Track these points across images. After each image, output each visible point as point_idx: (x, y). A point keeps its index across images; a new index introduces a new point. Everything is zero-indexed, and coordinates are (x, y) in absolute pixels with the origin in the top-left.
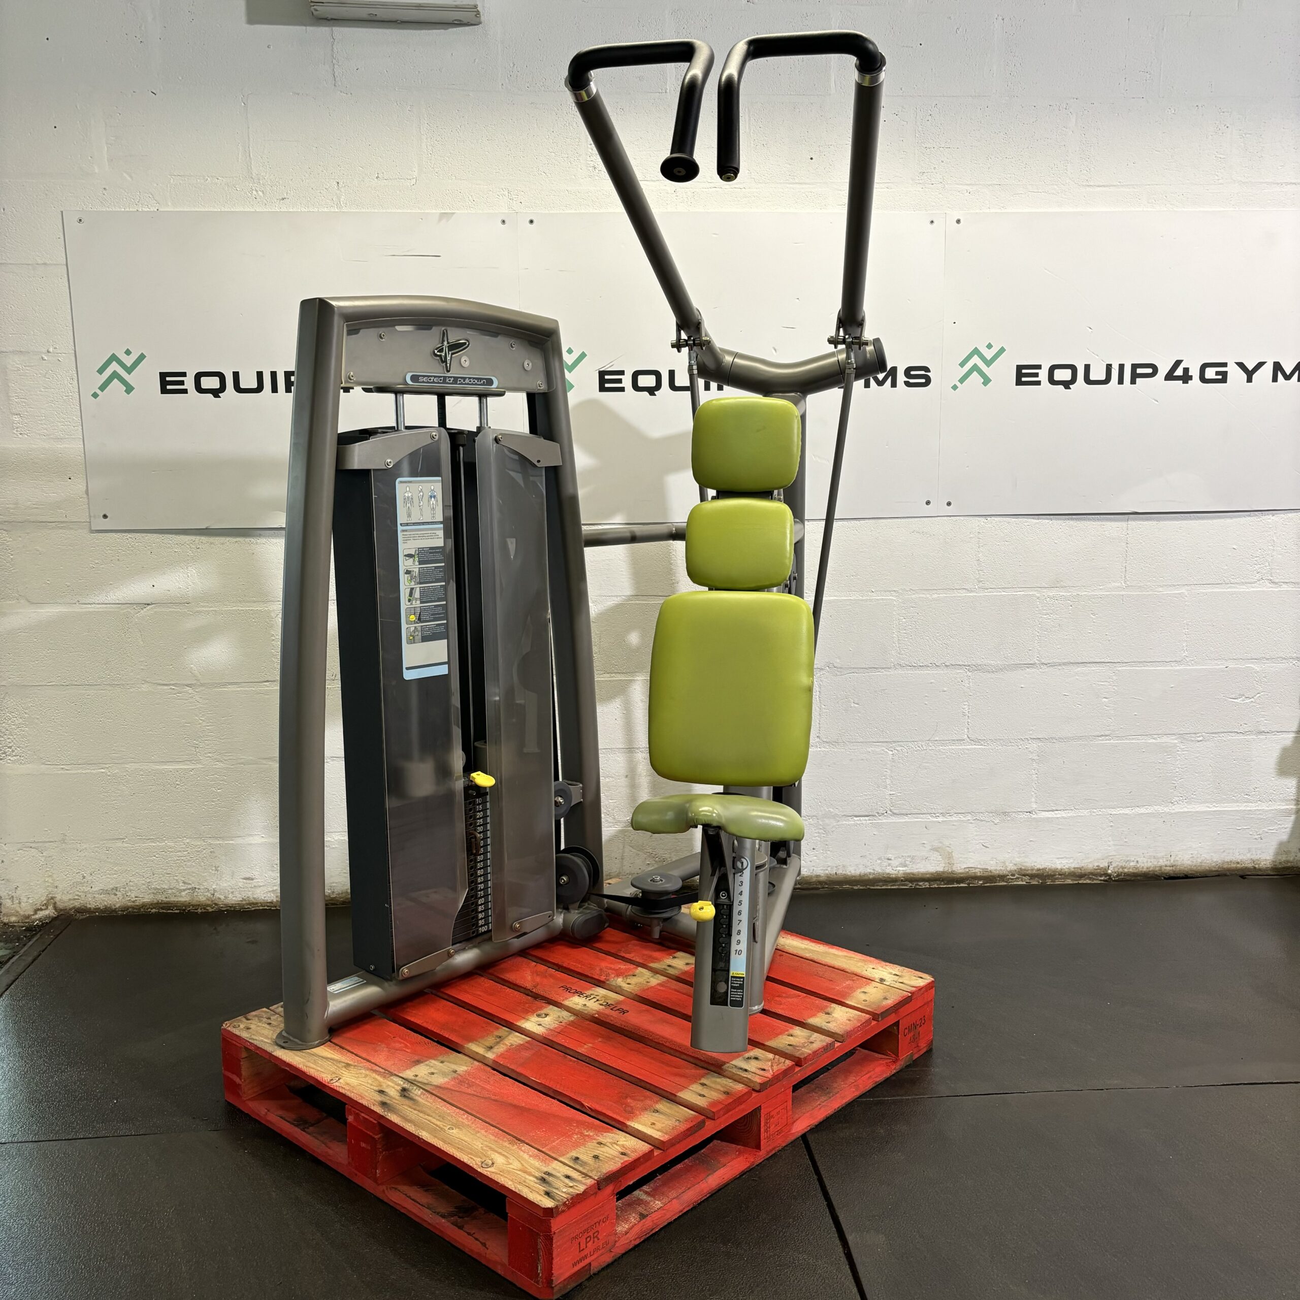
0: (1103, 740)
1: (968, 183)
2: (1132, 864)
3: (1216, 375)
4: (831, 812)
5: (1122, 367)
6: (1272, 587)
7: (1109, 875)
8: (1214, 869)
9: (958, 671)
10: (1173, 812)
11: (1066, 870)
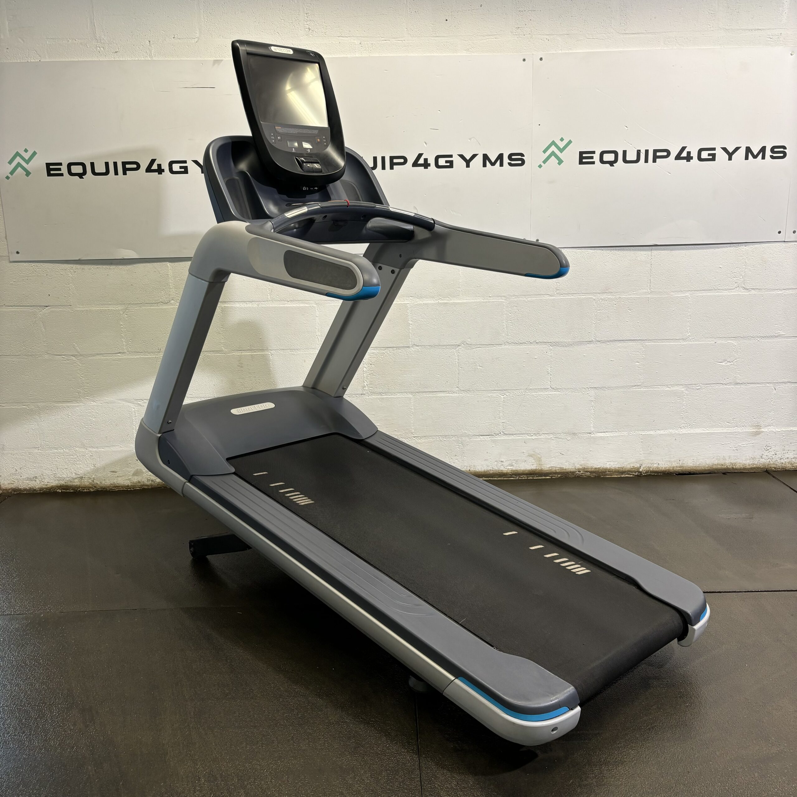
0: (636, 389)
1: (548, 33)
2: (655, 465)
3: (708, 156)
4: (466, 433)
5: (647, 152)
6: (744, 292)
7: (641, 472)
8: (707, 469)
9: (545, 346)
10: (681, 433)
11: (613, 469)
